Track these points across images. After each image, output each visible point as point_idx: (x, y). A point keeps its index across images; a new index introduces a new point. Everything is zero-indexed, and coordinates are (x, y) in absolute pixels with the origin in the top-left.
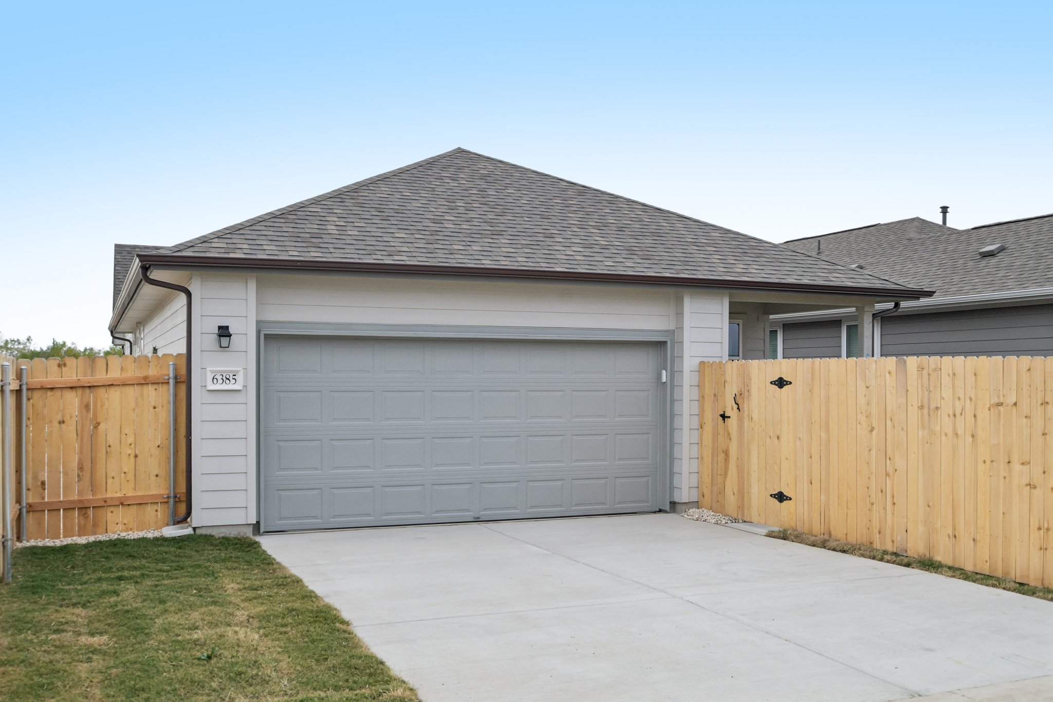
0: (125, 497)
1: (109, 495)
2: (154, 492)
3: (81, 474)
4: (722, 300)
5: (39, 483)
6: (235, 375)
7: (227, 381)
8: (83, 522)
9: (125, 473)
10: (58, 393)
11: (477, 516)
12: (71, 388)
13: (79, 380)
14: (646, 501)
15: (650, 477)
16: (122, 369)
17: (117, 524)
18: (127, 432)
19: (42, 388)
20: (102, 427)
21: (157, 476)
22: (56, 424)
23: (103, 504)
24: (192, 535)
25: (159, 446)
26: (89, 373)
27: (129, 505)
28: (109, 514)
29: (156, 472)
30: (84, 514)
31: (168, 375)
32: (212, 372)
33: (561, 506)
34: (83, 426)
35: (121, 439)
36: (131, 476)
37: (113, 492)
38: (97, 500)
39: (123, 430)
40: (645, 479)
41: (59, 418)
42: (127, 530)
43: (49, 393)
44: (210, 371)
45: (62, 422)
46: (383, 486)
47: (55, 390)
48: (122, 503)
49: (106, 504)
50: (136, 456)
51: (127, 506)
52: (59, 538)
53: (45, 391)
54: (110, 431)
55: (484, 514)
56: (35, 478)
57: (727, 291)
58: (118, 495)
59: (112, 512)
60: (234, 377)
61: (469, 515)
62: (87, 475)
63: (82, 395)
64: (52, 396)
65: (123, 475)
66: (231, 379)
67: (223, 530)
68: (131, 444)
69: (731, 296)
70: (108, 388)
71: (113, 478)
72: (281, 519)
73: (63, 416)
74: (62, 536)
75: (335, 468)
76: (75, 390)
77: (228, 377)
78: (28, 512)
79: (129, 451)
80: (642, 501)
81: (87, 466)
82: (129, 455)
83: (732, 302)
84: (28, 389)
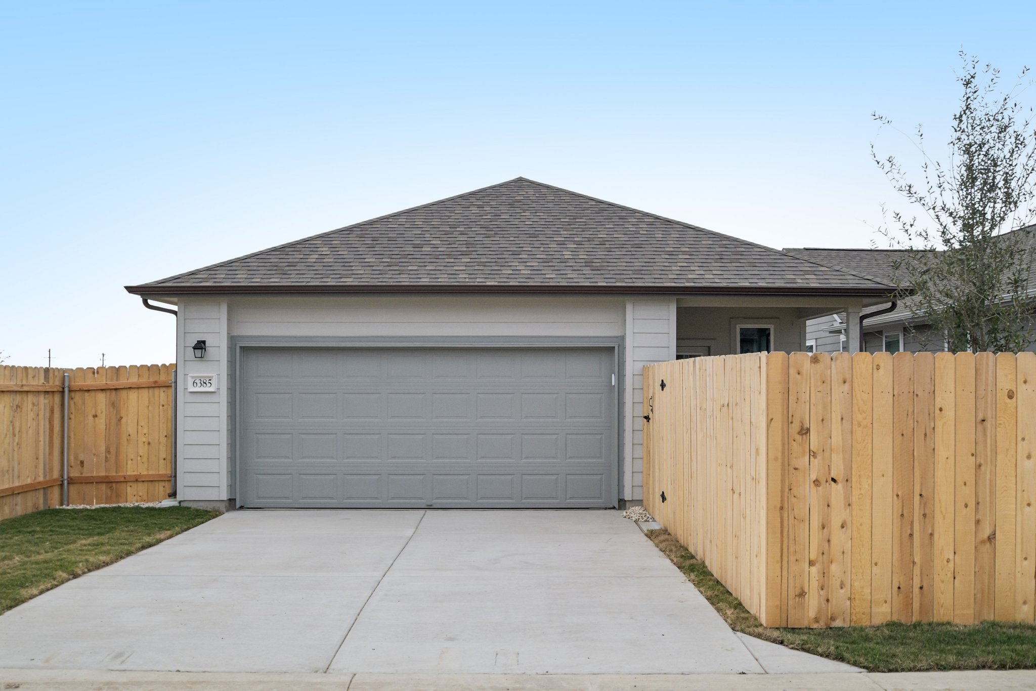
0: (140, 475)
1: (128, 474)
2: (162, 472)
3: (108, 456)
4: (669, 306)
5: (79, 462)
6: (210, 380)
7: (205, 385)
8: (109, 493)
9: (141, 456)
10: (93, 394)
11: (429, 503)
12: (102, 390)
13: (106, 384)
14: (599, 498)
15: (604, 475)
16: (139, 376)
17: (135, 496)
18: (142, 425)
19: (80, 390)
20: (124, 420)
21: (164, 459)
22: (91, 418)
23: (122, 480)
24: (177, 506)
25: (166, 436)
26: (115, 378)
27: (143, 481)
28: (129, 488)
29: (164, 456)
30: (111, 487)
31: (171, 380)
32: (193, 377)
33: (510, 498)
34: (110, 420)
35: (138, 429)
36: (145, 459)
37: (130, 470)
38: (119, 476)
39: (139, 422)
40: (599, 477)
41: (93, 413)
42: (142, 501)
43: (86, 394)
44: (190, 376)
45: (95, 416)
46: (345, 474)
47: (90, 392)
48: (137, 480)
49: (126, 481)
50: (149, 443)
51: (142, 483)
52: (93, 504)
53: (82, 393)
54: (129, 425)
55: (436, 502)
56: (76, 458)
57: (675, 298)
58: (135, 473)
59: (131, 486)
60: (210, 381)
61: (423, 502)
62: (112, 458)
63: (110, 395)
64: (89, 396)
65: (139, 458)
66: (207, 383)
67: (201, 504)
68: (145, 434)
69: (678, 300)
70: (128, 390)
71: (132, 460)
72: (259, 498)
73: (96, 412)
74: (95, 503)
75: (304, 458)
76: (104, 391)
77: (205, 381)
78: (69, 483)
79: (144, 440)
80: (595, 498)
81: (113, 451)
82: (144, 442)
83: (680, 308)
84: (70, 391)
